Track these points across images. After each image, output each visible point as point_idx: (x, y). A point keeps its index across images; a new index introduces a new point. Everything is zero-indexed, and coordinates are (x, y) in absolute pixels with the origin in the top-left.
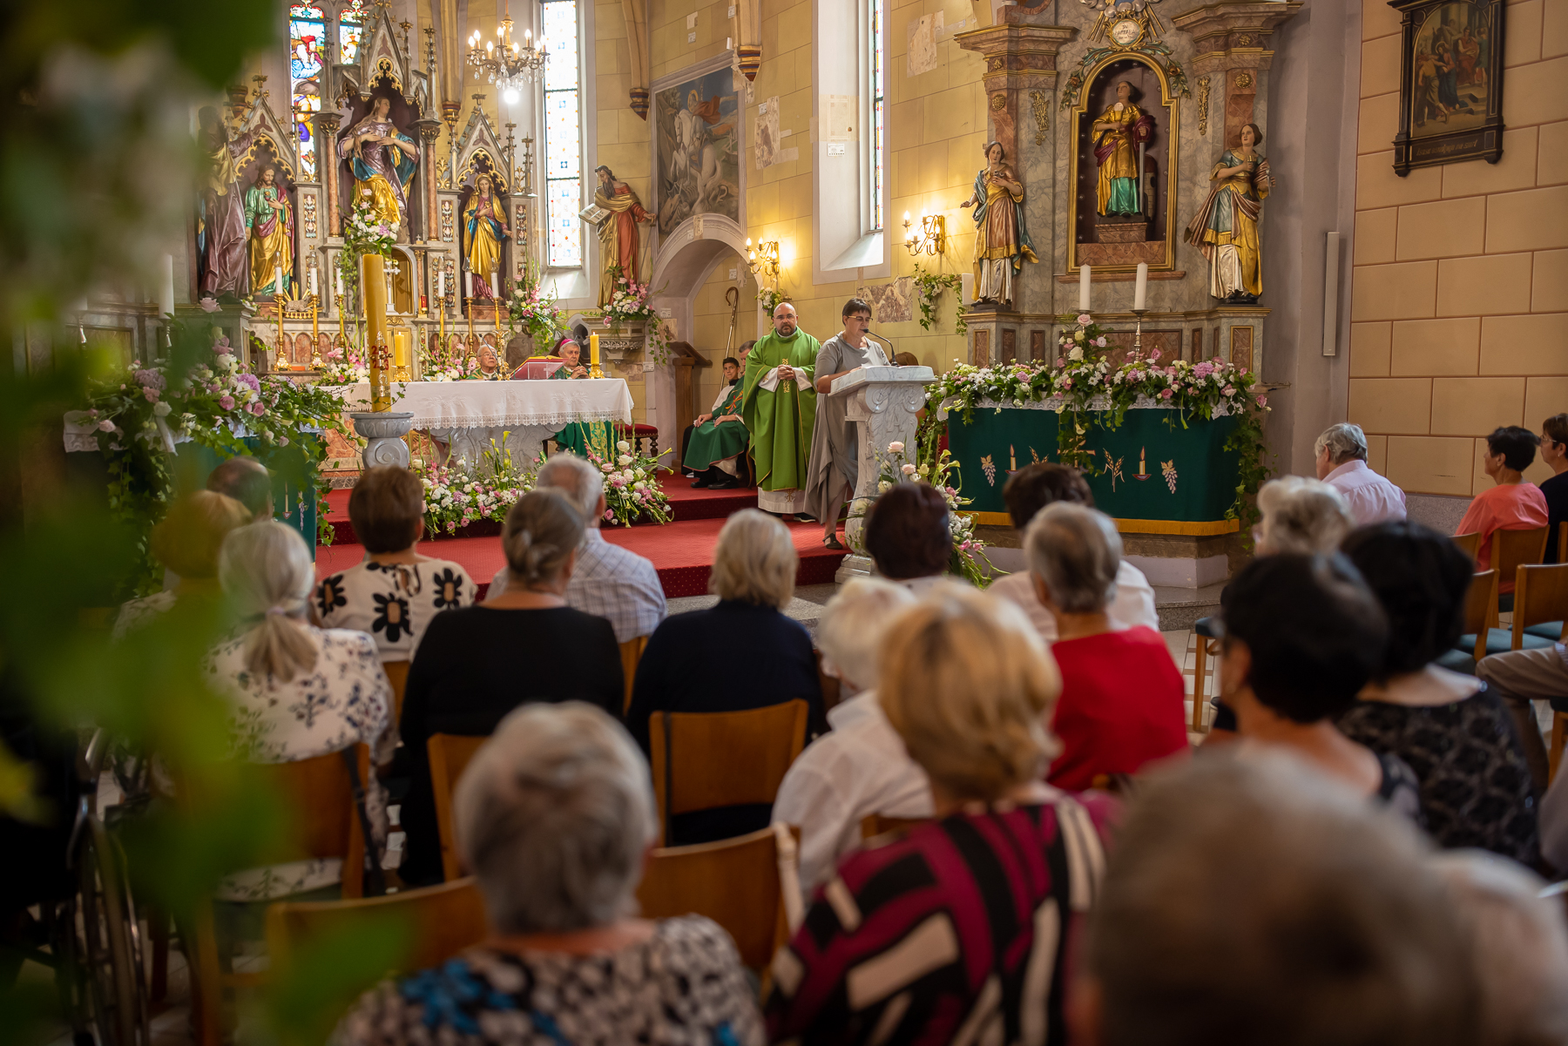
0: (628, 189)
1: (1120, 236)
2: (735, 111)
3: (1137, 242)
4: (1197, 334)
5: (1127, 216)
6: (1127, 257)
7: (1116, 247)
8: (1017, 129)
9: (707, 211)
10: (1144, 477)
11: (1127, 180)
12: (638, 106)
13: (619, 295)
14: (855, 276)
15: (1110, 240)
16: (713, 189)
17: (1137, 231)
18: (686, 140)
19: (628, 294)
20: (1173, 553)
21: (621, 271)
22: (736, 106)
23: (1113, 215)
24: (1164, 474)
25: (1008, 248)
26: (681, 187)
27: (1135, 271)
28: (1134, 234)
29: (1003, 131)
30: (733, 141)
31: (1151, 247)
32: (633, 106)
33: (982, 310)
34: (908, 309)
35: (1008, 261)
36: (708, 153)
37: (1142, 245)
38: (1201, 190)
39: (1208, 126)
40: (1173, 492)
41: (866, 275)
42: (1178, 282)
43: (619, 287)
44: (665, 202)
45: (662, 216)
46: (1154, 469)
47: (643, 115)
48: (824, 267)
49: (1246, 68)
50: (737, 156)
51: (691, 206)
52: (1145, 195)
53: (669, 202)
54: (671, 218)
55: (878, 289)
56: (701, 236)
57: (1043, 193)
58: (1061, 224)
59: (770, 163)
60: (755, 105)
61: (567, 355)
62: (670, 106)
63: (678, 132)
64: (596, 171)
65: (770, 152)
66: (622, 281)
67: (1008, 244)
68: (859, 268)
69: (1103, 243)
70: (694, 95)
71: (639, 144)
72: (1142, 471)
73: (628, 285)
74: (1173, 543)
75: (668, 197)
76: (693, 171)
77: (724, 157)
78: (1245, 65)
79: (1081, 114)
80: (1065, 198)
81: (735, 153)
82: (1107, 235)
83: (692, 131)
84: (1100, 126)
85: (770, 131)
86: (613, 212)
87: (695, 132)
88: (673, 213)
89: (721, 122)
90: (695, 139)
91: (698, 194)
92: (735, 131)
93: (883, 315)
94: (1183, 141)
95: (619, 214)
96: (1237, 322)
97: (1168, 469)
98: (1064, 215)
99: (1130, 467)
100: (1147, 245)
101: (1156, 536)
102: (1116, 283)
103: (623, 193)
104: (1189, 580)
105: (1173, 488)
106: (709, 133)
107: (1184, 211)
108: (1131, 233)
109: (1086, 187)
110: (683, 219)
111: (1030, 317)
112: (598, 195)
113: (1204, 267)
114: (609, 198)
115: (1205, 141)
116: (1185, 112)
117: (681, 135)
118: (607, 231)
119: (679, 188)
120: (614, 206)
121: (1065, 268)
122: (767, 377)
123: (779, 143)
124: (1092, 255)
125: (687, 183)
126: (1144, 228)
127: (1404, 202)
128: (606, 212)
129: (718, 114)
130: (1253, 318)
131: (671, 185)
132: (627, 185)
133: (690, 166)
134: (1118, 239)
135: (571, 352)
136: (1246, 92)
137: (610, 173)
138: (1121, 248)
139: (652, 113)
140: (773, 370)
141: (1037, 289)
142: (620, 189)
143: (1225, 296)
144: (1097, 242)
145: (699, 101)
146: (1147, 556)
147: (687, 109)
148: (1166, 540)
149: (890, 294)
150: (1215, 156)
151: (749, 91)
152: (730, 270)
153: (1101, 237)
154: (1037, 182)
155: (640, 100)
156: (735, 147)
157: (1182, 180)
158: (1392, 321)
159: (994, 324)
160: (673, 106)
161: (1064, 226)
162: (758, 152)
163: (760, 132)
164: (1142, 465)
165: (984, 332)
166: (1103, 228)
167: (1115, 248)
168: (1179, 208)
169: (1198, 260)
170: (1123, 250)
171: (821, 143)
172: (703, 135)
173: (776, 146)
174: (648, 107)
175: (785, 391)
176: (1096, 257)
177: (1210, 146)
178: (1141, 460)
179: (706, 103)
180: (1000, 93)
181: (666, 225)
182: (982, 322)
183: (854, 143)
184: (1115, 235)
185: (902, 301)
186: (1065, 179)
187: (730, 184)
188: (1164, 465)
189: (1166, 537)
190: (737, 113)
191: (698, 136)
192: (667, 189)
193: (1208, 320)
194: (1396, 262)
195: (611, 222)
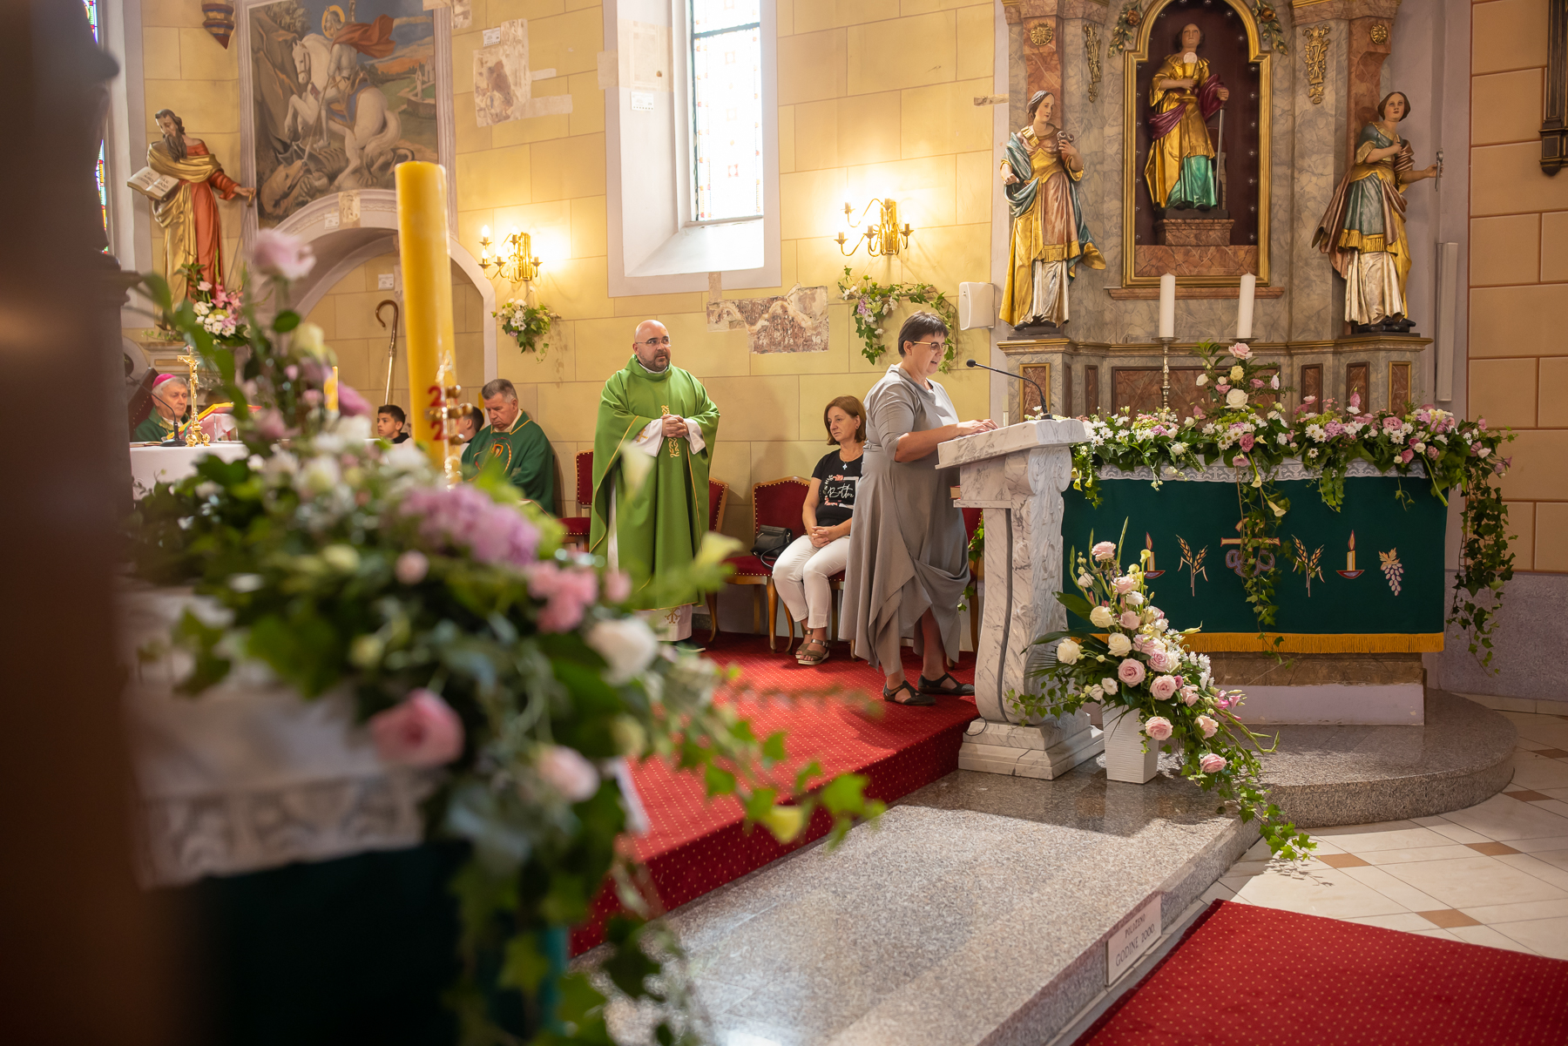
0: (202, 149)
1: (1196, 237)
2: (428, 39)
3: (1217, 246)
4: (1310, 372)
5: (1205, 210)
6: (1202, 266)
7: (1189, 251)
8: (1063, 77)
9: (367, 186)
10: (1354, 575)
11: (1203, 161)
12: (219, 25)
13: (201, 307)
14: (705, 285)
15: (1181, 242)
16: (381, 154)
17: (1218, 231)
18: (319, 78)
19: (214, 307)
20: (1388, 678)
21: (199, 272)
22: (430, 30)
23: (1184, 206)
24: (1383, 568)
25: (1069, 247)
26: (308, 149)
27: (1238, 285)
28: (1215, 235)
29: (1041, 77)
30: (423, 83)
31: (1235, 253)
32: (208, 25)
33: (1032, 336)
34: (818, 334)
35: (1065, 263)
36: (368, 103)
37: (1223, 250)
38: (1314, 179)
39: (1326, 92)
40: (1396, 594)
41: (725, 283)
42: (1274, 301)
43: (199, 296)
44: (272, 171)
45: (266, 192)
46: (1369, 562)
47: (224, 40)
48: (630, 270)
49: (1381, 18)
50: (434, 106)
51: (332, 177)
52: (1220, 182)
53: (281, 172)
54: (286, 195)
55: (754, 304)
56: (357, 222)
57: (1095, 171)
58: (1112, 217)
59: (507, 117)
60: (474, 31)
61: (170, 399)
62: (283, 28)
63: (300, 67)
64: (157, 117)
65: (508, 101)
66: (205, 286)
67: (1069, 241)
68: (711, 274)
69: (1171, 245)
70: (336, 14)
71: (216, 83)
72: (1351, 565)
73: (213, 294)
74: (1389, 664)
75: (279, 163)
76: (336, 126)
77: (404, 107)
78: (1381, 14)
79: (1139, 63)
80: (1117, 180)
81: (431, 101)
82: (1178, 234)
83: (333, 66)
84: (1162, 82)
85: (508, 70)
86: (183, 181)
87: (339, 68)
88: (292, 188)
89: (398, 53)
90: (338, 79)
91: (347, 161)
92: (428, 68)
93: (764, 341)
94: (1278, 112)
95: (193, 185)
96: (1395, 357)
97: (1390, 562)
98: (1116, 204)
99: (1333, 561)
100: (1230, 250)
101: (1360, 656)
102: (1190, 301)
103: (197, 154)
104: (1413, 713)
105: (1395, 587)
106: (372, 71)
107: (1280, 206)
108: (1211, 233)
109: (1145, 167)
110: (313, 197)
111: (1086, 346)
112: (155, 153)
113: (1324, 281)
114: (176, 160)
115: (1321, 113)
116: (1280, 72)
117: (309, 72)
118: (174, 211)
119: (303, 151)
120: (185, 172)
121: (1118, 278)
122: (644, 433)
123: (528, 88)
124: (1154, 262)
125: (321, 143)
126: (1230, 226)
127: (1549, 208)
128: (172, 182)
129: (389, 42)
130: (1411, 351)
131: (286, 147)
132: (203, 144)
133: (328, 118)
134: (1193, 241)
135: (177, 395)
136: (1381, 50)
137: (178, 122)
138: (1195, 253)
139: (243, 38)
140: (654, 422)
141: (1091, 307)
142: (195, 148)
143: (1370, 321)
144: (1164, 244)
145: (348, 23)
146: (1351, 684)
147: (321, 33)
148: (1376, 660)
149: (780, 311)
150: (1338, 133)
151: (458, 9)
152: (380, 276)
153: (1169, 236)
154: (1090, 155)
155: (220, 16)
156: (431, 91)
157: (1276, 164)
158: (1538, 357)
159: (1060, 356)
160: (288, 28)
161: (1116, 220)
162: (480, 101)
163: (484, 71)
164: (1351, 556)
165: (1041, 368)
166: (1174, 224)
167: (1187, 253)
168: (1273, 201)
169: (1312, 273)
170: (1197, 256)
171: (622, 89)
172: (357, 74)
173: (521, 93)
174: (232, 28)
175: (672, 455)
176: (1160, 264)
177: (1332, 120)
178: (1350, 550)
179: (364, 27)
180: (1042, 21)
181: (277, 204)
182: (1037, 353)
183: (665, 95)
184: (1189, 235)
185: (806, 322)
186: (1117, 153)
187: (417, 146)
188: (1383, 556)
189: (1376, 657)
190: (434, 42)
191: (345, 73)
192: (275, 150)
193: (1334, 353)
194: (1540, 283)
195: (180, 196)
